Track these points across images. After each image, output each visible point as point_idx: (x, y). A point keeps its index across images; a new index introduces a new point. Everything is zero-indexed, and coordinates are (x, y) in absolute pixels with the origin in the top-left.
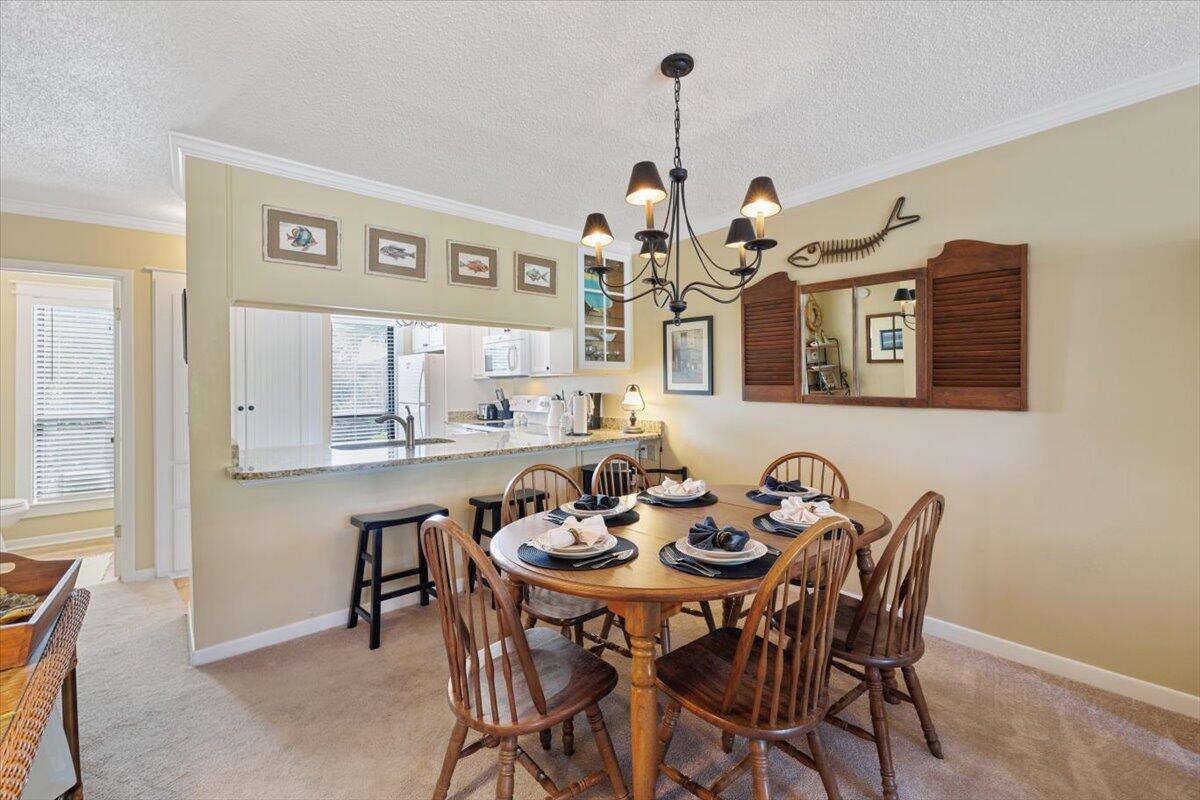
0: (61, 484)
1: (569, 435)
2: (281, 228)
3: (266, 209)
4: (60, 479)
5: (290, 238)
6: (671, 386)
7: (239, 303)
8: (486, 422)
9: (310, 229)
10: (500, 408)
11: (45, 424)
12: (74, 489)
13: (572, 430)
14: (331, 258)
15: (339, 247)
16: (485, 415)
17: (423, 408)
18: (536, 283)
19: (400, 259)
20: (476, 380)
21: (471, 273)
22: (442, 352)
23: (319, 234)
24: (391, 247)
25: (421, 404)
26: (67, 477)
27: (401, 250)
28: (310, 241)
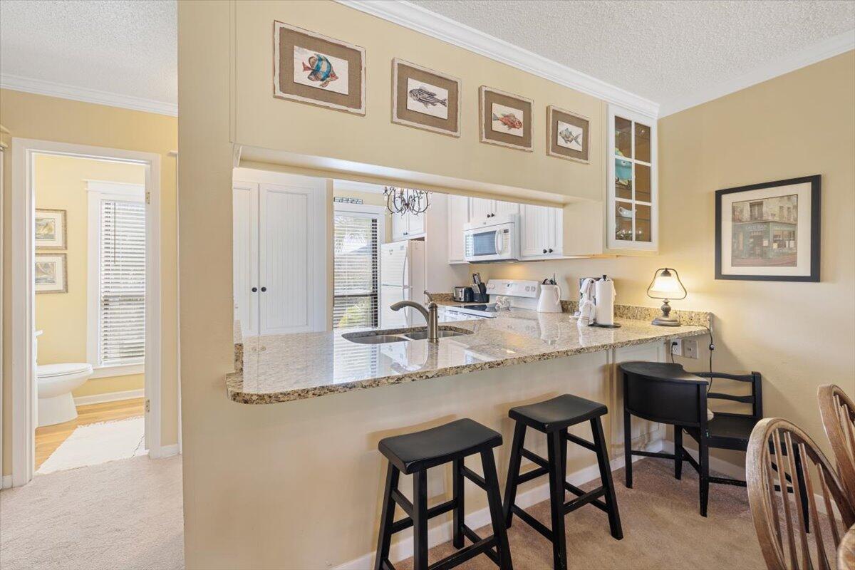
0: (121, 351)
1: (592, 325)
2: (296, 54)
3: (278, 26)
4: (121, 346)
5: (306, 68)
6: (727, 269)
7: (244, 161)
8: (462, 305)
9: (330, 58)
10: (477, 290)
11: (110, 300)
12: (131, 355)
13: (595, 320)
14: (353, 99)
15: (363, 85)
16: (463, 297)
17: (407, 291)
18: (569, 145)
19: (430, 106)
20: (451, 265)
21: (504, 129)
22: (423, 239)
23: (341, 66)
24: (420, 90)
25: (405, 287)
26: (126, 344)
27: (432, 95)
28: (330, 75)
